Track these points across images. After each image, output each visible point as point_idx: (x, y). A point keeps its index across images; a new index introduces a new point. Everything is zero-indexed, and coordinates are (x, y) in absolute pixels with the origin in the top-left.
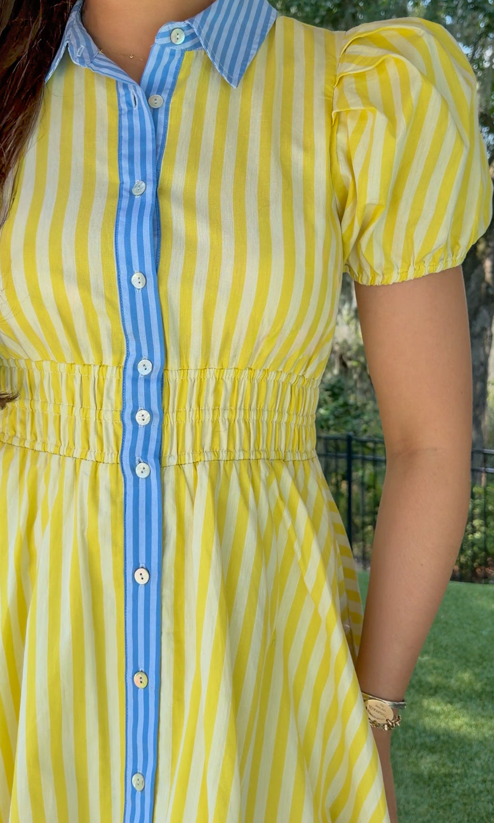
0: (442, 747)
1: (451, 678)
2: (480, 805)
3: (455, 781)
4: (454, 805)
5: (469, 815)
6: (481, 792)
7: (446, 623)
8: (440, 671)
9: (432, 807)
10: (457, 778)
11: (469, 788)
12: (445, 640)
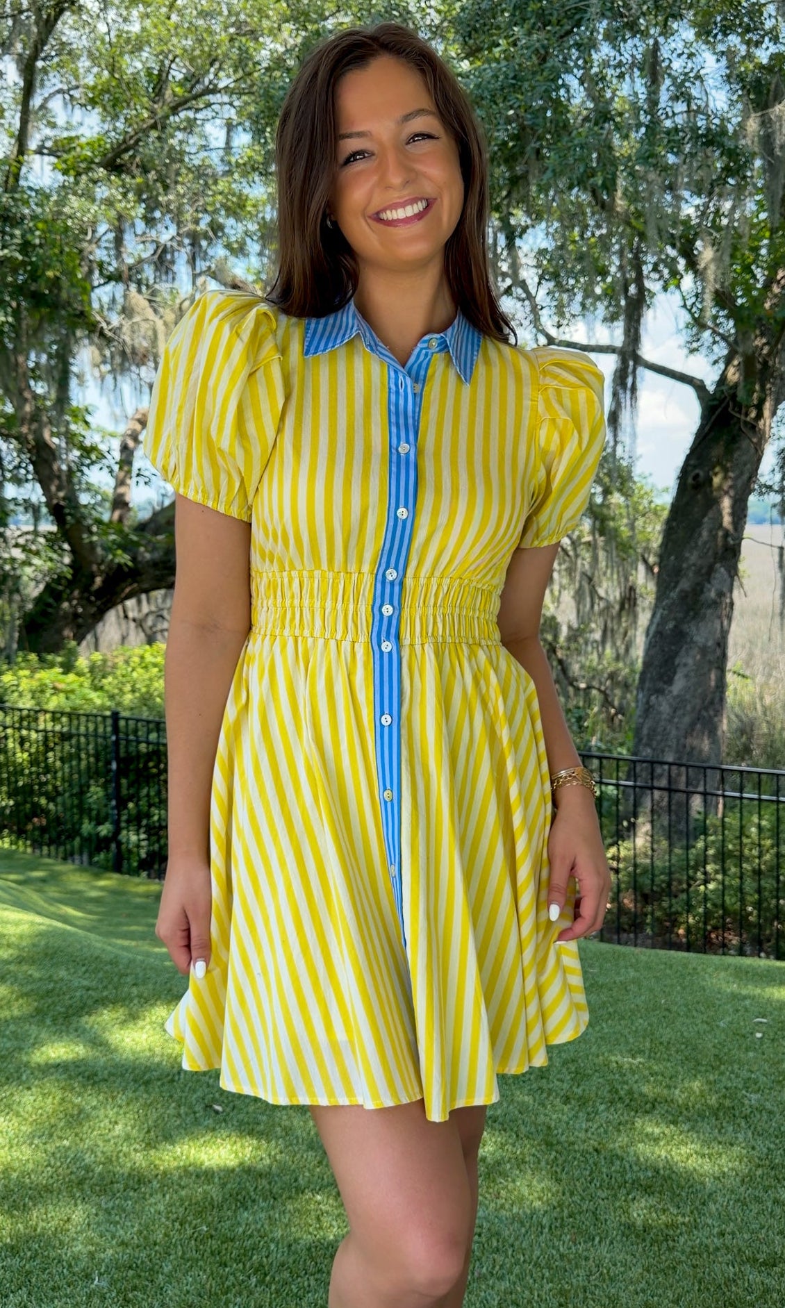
0: (662, 1186)
1: (675, 1088)
2: (716, 1267)
3: (681, 1234)
4: (679, 1268)
5: (700, 1283)
6: (717, 1249)
7: (668, 1010)
8: (660, 1078)
9: (648, 1271)
10: (684, 1229)
11: (701, 1244)
12: (667, 1034)
